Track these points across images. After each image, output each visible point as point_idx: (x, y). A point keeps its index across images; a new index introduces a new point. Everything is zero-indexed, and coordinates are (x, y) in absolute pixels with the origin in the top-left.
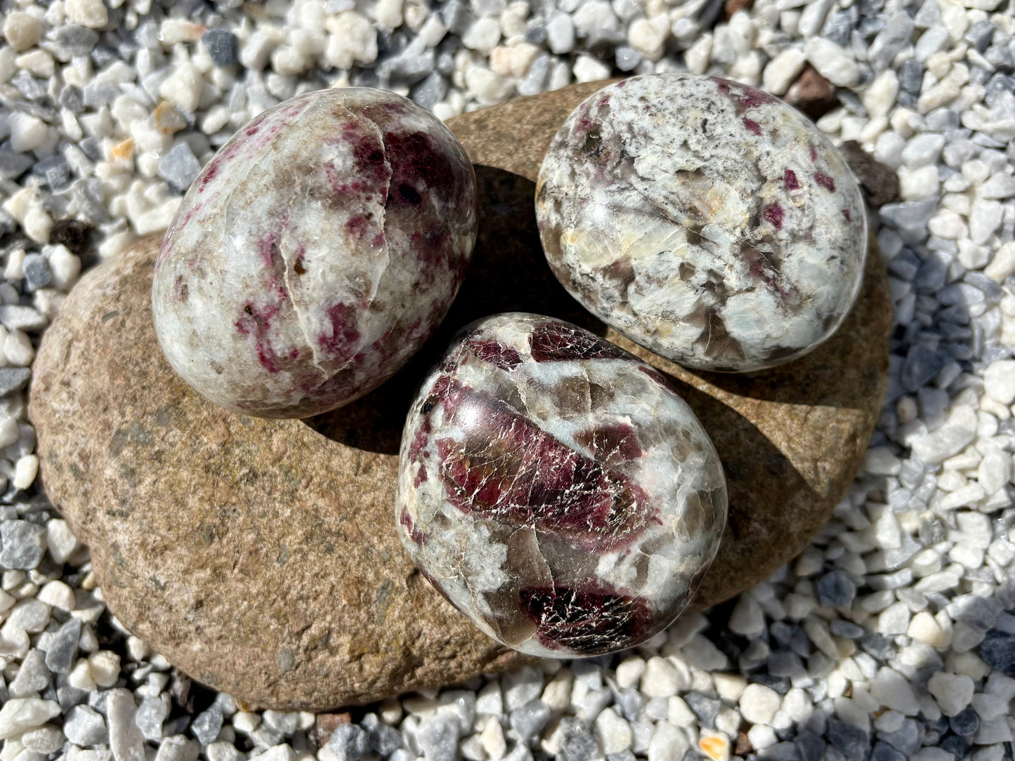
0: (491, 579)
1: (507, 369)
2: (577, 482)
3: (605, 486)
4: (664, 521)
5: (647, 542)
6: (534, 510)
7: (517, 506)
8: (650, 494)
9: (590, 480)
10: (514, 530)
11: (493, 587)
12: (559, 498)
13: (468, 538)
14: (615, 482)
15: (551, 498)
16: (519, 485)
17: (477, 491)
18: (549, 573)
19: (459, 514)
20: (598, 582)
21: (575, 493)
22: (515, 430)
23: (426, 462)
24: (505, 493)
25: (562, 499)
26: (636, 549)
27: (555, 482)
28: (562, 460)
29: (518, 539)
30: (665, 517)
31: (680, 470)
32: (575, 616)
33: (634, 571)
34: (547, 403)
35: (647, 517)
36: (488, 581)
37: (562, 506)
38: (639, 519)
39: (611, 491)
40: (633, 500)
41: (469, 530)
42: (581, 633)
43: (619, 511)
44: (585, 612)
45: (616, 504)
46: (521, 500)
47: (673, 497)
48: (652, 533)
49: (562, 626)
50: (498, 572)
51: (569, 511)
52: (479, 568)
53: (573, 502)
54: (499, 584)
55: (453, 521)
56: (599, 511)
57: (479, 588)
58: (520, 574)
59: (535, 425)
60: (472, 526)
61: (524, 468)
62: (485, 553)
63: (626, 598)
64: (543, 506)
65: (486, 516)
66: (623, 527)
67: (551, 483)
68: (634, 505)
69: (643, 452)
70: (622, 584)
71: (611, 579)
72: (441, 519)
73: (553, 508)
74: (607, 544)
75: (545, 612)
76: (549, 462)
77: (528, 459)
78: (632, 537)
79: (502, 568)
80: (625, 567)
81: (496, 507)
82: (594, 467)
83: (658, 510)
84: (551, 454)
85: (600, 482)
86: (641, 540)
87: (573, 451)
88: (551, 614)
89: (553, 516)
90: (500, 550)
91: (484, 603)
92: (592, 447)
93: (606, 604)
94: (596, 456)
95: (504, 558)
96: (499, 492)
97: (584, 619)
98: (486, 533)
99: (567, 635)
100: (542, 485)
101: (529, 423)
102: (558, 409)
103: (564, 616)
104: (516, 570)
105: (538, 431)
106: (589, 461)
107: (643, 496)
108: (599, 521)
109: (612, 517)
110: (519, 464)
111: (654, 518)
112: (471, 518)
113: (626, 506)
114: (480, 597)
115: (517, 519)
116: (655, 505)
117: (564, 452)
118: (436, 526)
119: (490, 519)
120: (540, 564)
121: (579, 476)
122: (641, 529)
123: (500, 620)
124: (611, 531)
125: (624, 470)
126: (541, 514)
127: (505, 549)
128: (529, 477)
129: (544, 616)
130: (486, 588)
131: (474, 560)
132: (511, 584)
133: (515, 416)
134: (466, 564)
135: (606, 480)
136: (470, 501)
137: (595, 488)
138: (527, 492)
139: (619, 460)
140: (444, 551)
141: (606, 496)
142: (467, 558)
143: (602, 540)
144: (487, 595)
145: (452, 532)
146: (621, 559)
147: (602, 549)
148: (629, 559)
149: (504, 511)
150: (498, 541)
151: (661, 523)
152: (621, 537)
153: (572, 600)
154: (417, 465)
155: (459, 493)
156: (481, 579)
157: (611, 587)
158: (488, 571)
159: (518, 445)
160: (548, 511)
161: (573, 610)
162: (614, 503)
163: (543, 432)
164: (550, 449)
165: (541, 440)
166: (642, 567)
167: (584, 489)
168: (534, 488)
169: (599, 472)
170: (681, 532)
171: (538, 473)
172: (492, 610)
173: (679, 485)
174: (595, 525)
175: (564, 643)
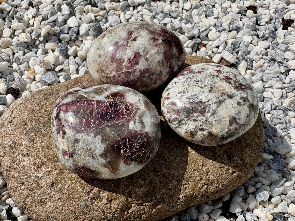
0: (100, 148)
1: (76, 93)
2: (111, 108)
3: (120, 105)
4: (140, 108)
5: (139, 115)
6: (103, 120)
7: (98, 122)
8: (133, 103)
9: (115, 106)
10: (100, 129)
11: (102, 151)
12: (109, 114)
13: (87, 140)
14: (122, 103)
15: (106, 114)
16: (95, 116)
17: (83, 124)
18: (117, 135)
19: (81, 135)
20: (132, 131)
21: (112, 110)
22: (87, 103)
23: (64, 129)
24: (92, 121)
25: (110, 114)
26: (137, 118)
27: (105, 110)
28: (104, 104)
29: (103, 131)
30: (140, 107)
31: (138, 96)
32: (131, 146)
33: (140, 124)
34: (93, 94)
35: (135, 108)
36: (99, 150)
37: (111, 115)
38: (134, 110)
39: (122, 106)
40: (129, 106)
41: (86, 137)
42: (135, 152)
43: (127, 110)
44: (133, 144)
45: (125, 108)
46: (98, 120)
47: (140, 102)
48: (139, 112)
49: (129, 153)
50: (101, 145)
51: (113, 116)
52: (95, 148)
53: (113, 113)
54: (104, 149)
55: (80, 138)
56: (122, 112)
57: (98, 154)
58: (108, 141)
59: (92, 100)
60: (87, 135)
61: (94, 111)
62: (94, 141)
63: (142, 134)
64: (105, 118)
65: (90, 130)
66: (130, 113)
67: (104, 111)
68: (130, 107)
69: (125, 95)
70: (139, 129)
71: (135, 129)
72: (76, 141)
73: (108, 117)
74: (129, 119)
75: (121, 149)
76: (101, 106)
77: (94, 108)
78: (135, 115)
79: (102, 143)
80: (137, 124)
81: (91, 126)
82: (114, 102)
83: (137, 106)
84: (101, 104)
85: (118, 105)
86: (137, 115)
87: (106, 101)
88: (123, 150)
89: (110, 119)
90: (99, 137)
91: (102, 159)
92: (111, 99)
93: (138, 138)
94: (113, 100)
95: (101, 139)
96: (90, 121)
97: (134, 146)
98: (92, 135)
99: (132, 155)
100: (102, 113)
101: (90, 100)
102: (96, 94)
103: (127, 148)
104: (106, 141)
105: (93, 101)
106: (112, 102)
107: (131, 104)
108: (123, 115)
109: (126, 112)
110: (92, 111)
111: (138, 108)
112: (85, 133)
113: (128, 108)
114: (100, 158)
115: (99, 125)
116: (136, 105)
117: (104, 102)
118: (75, 145)
119: (91, 130)
120: (113, 134)
121: (111, 106)
122: (136, 112)
123: (109, 162)
124: (128, 116)
125: (123, 100)
126: (106, 120)
127: (100, 136)
128: (97, 112)
129: (122, 151)
130: (100, 153)
131: (92, 146)
132: (107, 146)
133: (85, 101)
134: (90, 149)
135: (119, 104)
136: (83, 129)
137: (117, 107)
138: (99, 117)
139: (120, 99)
140: (81, 151)
141: (122, 107)
142: (90, 147)
143: (127, 119)
144: (101, 156)
145: (81, 142)
146: (135, 122)
147: (128, 121)
148: (137, 121)
149: (95, 125)
150: (97, 135)
151: (140, 109)
152: (131, 116)
153: (127, 141)
154: (61, 132)
155: (78, 129)
156: (97, 151)
157: (136, 131)
158: (98, 146)
159: (90, 107)
160: (107, 119)
161: (129, 144)
162: (124, 108)
163: (95, 100)
164: (100, 103)
165: (96, 102)
166: (142, 122)
167: (114, 108)
168: (100, 114)
169: (116, 103)
170: (147, 110)
171: (99, 110)
172: (105, 160)
173: (139, 99)
174: (122, 116)
175: (132, 160)
